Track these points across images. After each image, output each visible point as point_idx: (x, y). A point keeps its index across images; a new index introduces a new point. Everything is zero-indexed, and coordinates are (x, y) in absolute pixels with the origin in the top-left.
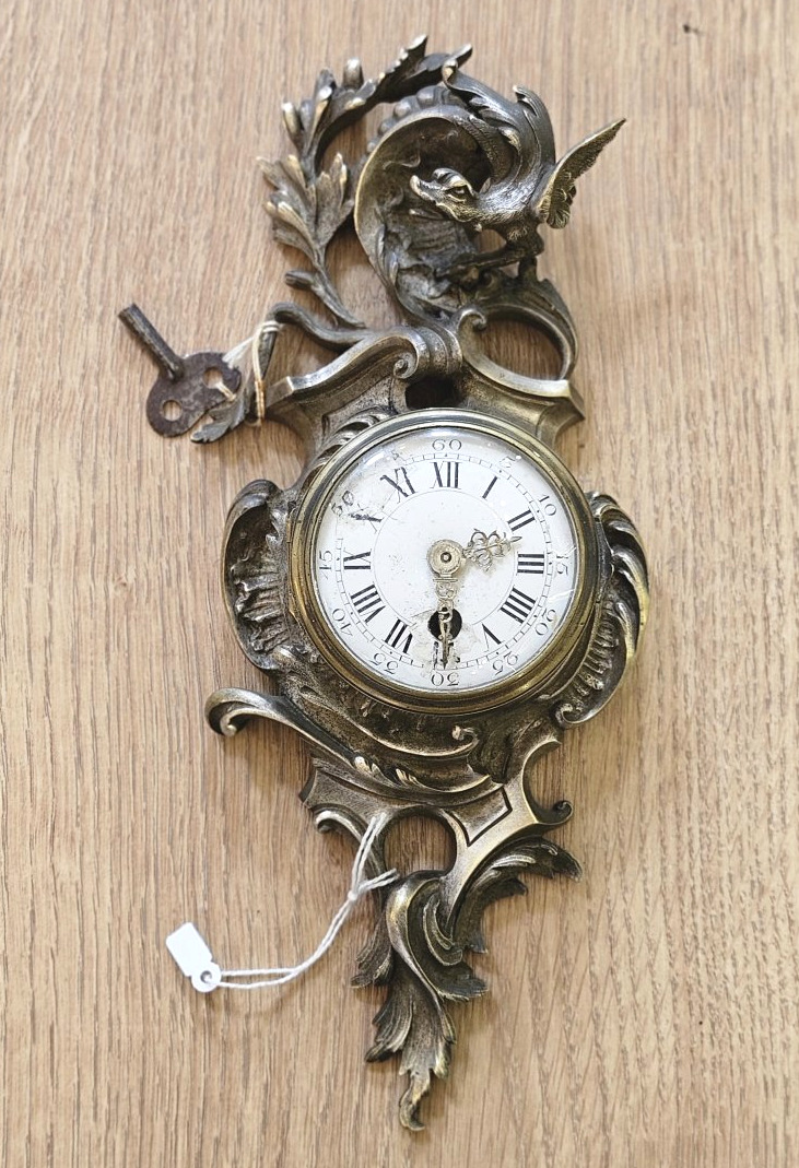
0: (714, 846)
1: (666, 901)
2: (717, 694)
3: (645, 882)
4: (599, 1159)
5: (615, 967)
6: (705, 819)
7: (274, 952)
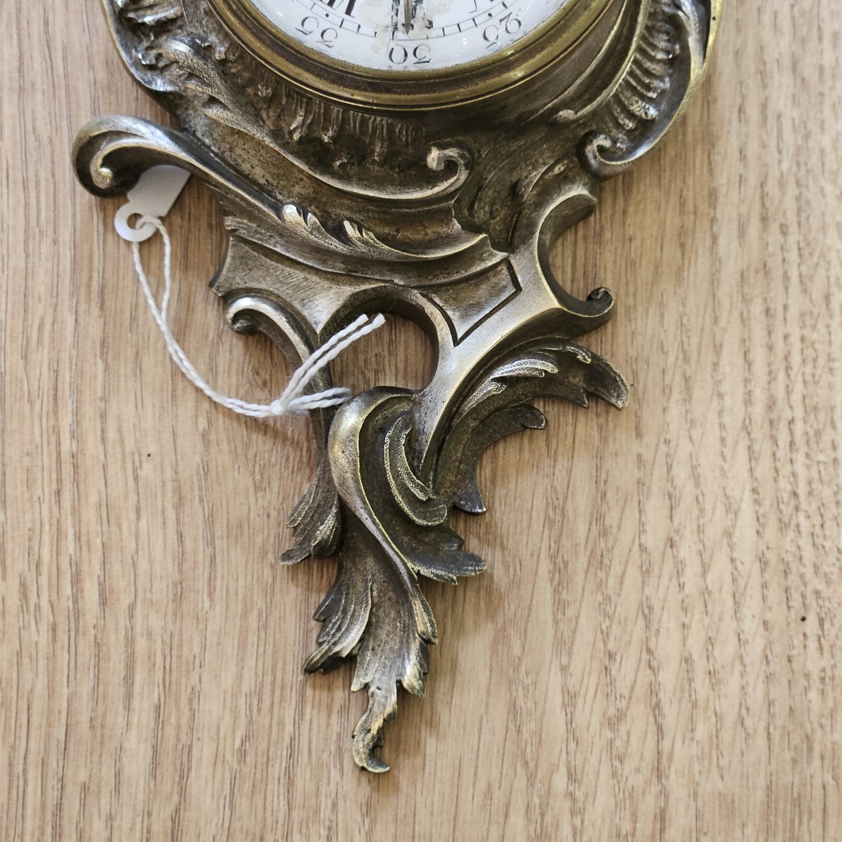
0: (822, 361)
1: (752, 441)
2: (826, 141)
3: (720, 413)
4: (651, 818)
5: (676, 538)
6: (809, 322)
7: (171, 514)
